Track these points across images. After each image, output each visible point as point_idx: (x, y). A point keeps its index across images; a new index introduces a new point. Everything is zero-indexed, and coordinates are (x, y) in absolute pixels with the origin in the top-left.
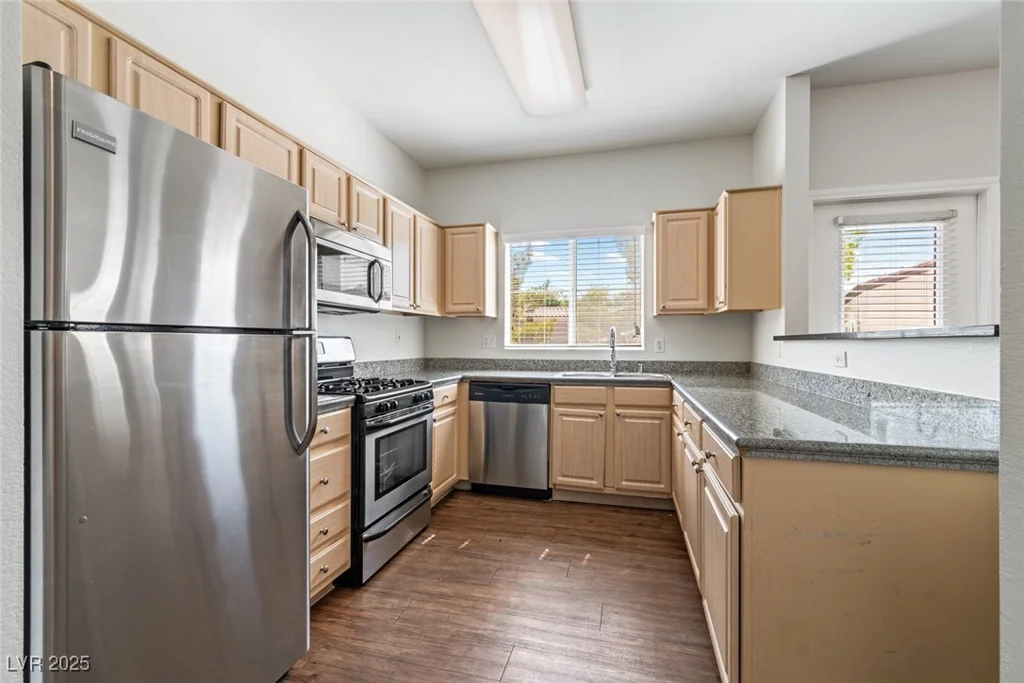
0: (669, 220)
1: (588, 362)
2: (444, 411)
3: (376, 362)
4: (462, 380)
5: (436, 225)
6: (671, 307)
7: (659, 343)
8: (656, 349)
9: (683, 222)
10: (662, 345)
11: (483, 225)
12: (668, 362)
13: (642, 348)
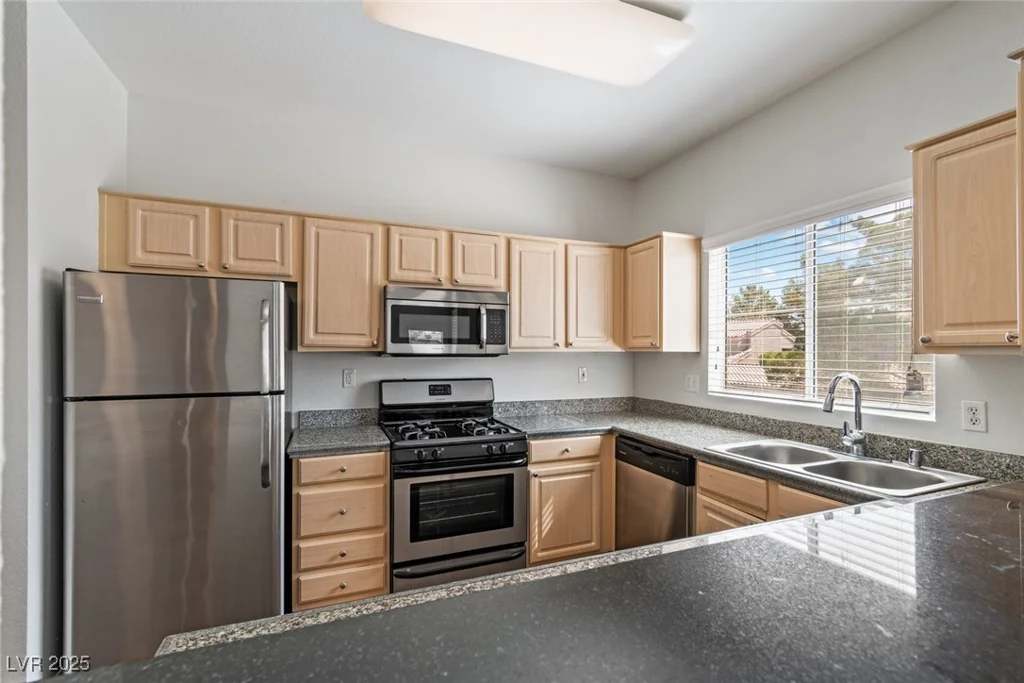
0: (940, 157)
1: (820, 429)
2: (588, 464)
3: (541, 402)
4: (611, 432)
5: (610, 247)
6: (945, 342)
7: (973, 411)
8: (965, 424)
9: (974, 152)
10: (981, 416)
11: (660, 236)
12: (992, 456)
13: (932, 418)
